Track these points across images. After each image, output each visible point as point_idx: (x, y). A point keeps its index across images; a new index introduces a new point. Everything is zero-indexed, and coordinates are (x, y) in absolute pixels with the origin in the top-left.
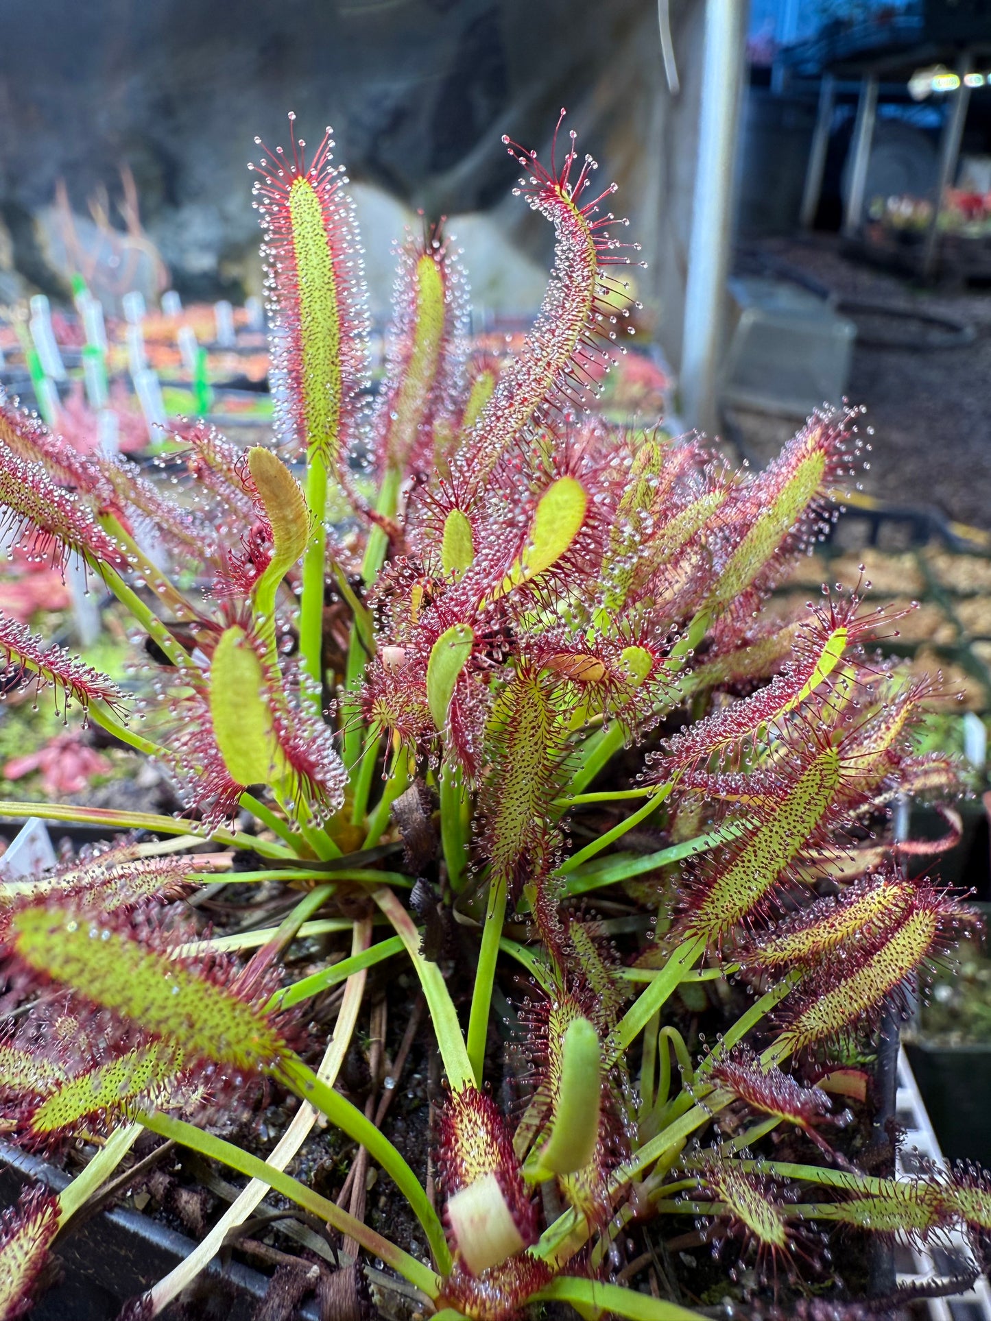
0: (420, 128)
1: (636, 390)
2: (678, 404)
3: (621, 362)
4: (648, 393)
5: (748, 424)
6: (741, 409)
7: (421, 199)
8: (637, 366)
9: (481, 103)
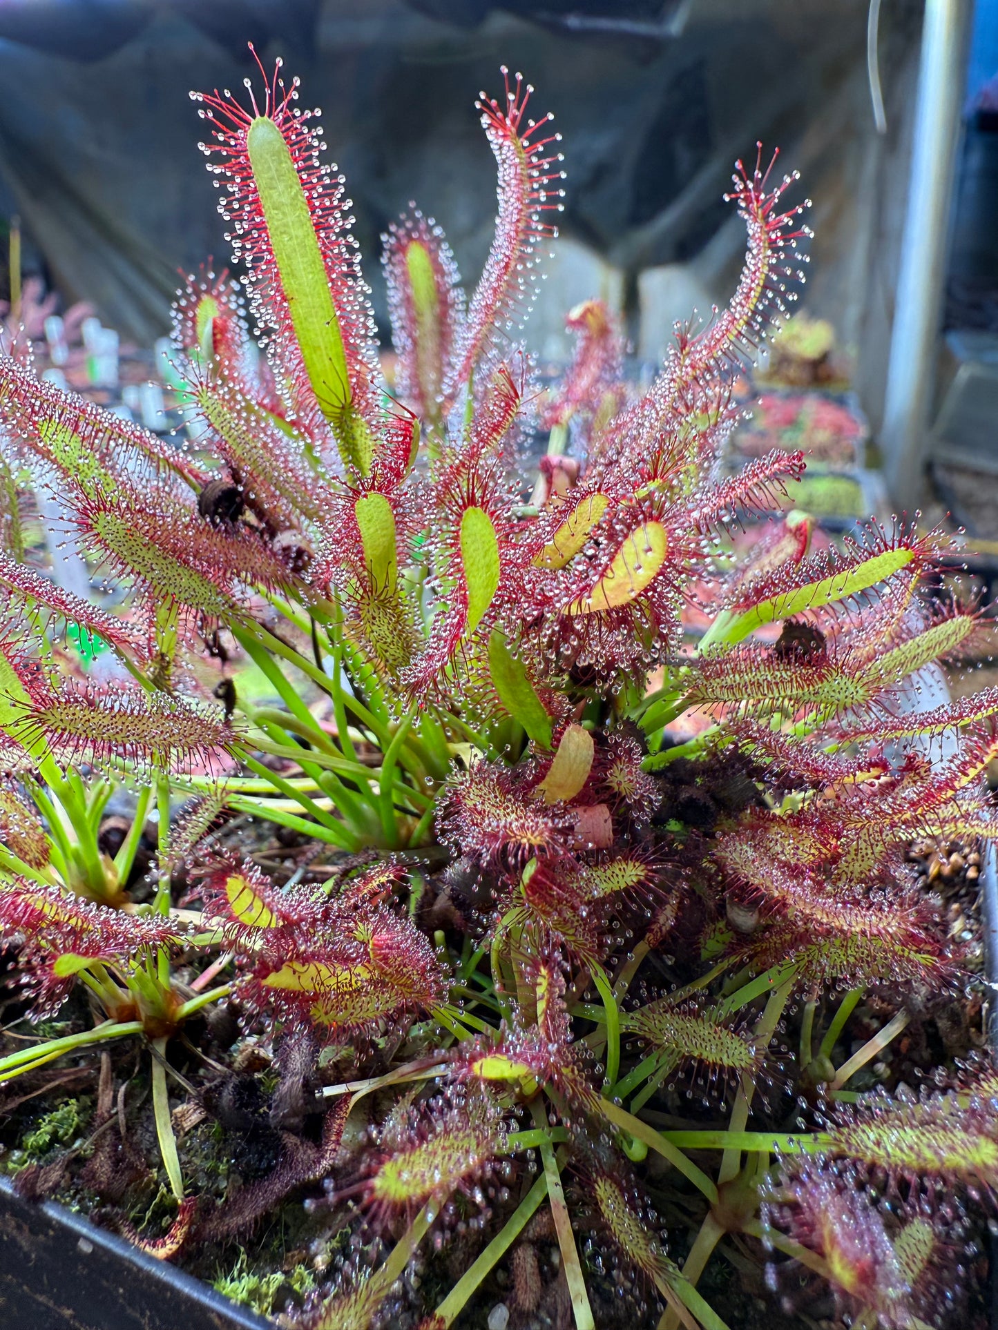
0: (622, 183)
1: (823, 436)
2: (874, 456)
3: (811, 408)
4: (838, 442)
5: (962, 484)
6: (952, 468)
7: (619, 253)
8: (830, 414)
9: (684, 155)
